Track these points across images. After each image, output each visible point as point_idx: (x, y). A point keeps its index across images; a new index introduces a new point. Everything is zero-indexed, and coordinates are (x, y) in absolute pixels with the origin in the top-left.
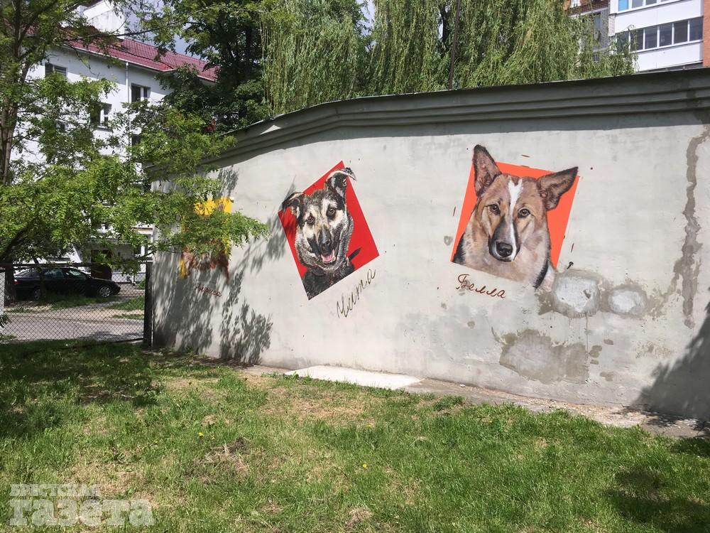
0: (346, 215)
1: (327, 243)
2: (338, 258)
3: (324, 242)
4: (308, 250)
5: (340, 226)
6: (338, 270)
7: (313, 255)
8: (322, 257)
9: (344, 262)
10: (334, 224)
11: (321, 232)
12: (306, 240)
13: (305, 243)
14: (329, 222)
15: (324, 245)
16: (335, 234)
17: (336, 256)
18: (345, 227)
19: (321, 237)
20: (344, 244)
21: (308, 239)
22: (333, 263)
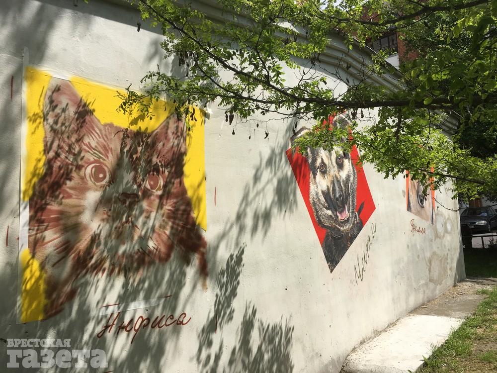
0: (351, 165)
1: (340, 196)
2: (350, 214)
3: (337, 196)
4: (324, 206)
5: (348, 177)
6: (352, 228)
7: (329, 212)
8: (338, 214)
9: (355, 218)
10: (343, 175)
11: (333, 182)
12: (320, 192)
13: (320, 198)
14: (339, 171)
15: (337, 199)
16: (345, 186)
17: (349, 212)
18: (352, 179)
19: (334, 190)
20: (353, 197)
21: (323, 192)
22: (347, 221)
